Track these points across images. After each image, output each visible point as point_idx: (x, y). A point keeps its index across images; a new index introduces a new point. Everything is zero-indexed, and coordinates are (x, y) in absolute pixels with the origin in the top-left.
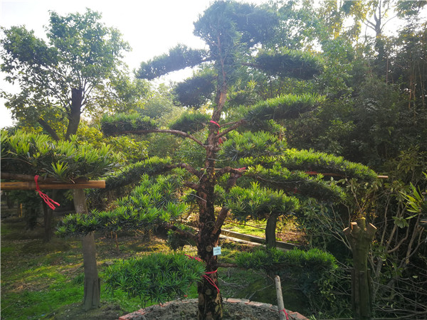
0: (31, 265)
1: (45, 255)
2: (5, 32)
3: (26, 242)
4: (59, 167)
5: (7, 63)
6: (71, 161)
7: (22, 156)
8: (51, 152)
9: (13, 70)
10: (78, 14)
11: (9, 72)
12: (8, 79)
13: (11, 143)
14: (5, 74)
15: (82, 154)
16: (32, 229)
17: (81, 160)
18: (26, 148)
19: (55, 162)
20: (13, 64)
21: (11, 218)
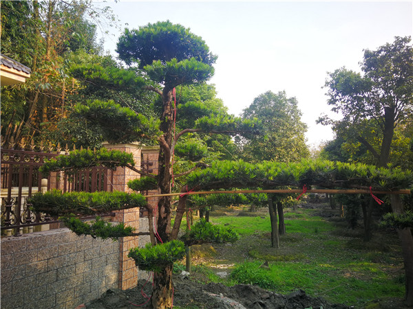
0: (355, 259)
1: (366, 252)
2: (331, 75)
3: (349, 239)
4: (383, 183)
5: (333, 98)
6: (389, 180)
7: (364, 178)
8: (378, 175)
9: (337, 102)
10: (388, 44)
11: (334, 104)
12: (334, 109)
13: (358, 171)
14: (332, 106)
15: (395, 175)
16: (353, 229)
17: (394, 179)
18: (365, 173)
19: (381, 180)
20: (337, 97)
21: (334, 217)
